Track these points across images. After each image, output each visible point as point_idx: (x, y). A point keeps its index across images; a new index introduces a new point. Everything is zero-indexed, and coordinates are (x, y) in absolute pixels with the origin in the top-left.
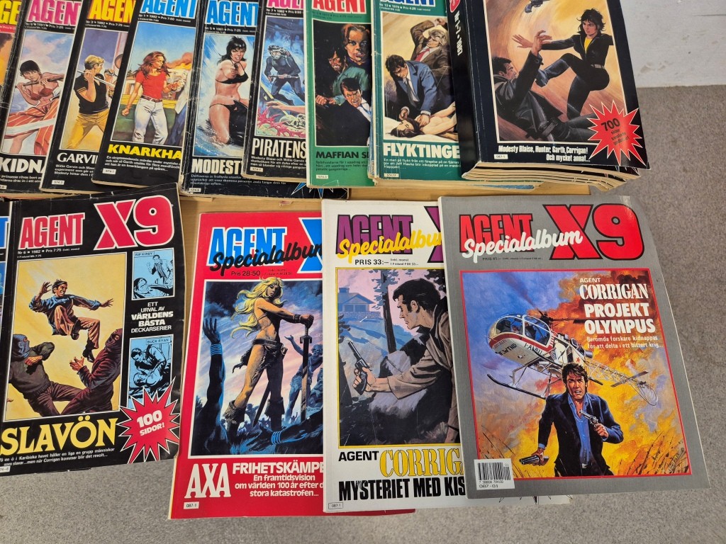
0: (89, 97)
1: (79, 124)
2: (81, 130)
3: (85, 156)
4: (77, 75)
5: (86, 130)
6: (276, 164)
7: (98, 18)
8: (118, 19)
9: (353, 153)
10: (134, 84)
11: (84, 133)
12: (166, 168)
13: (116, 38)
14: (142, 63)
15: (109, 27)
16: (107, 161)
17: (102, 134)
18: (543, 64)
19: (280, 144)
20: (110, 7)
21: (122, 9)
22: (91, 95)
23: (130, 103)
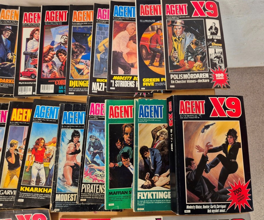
0: (12, 161)
1: (8, 175)
2: (9, 178)
3: (11, 191)
4: (7, 150)
5: (11, 178)
6: (92, 197)
7: (15, 120)
8: (24, 120)
9: (125, 192)
10: (31, 156)
11: (10, 180)
12: (45, 198)
13: (23, 130)
14: (34, 144)
15: (20, 125)
16: (20, 195)
17: (18, 179)
18: (208, 161)
19: (93, 186)
20: (20, 114)
21: (26, 115)
22: (13, 160)
23: (29, 165)
